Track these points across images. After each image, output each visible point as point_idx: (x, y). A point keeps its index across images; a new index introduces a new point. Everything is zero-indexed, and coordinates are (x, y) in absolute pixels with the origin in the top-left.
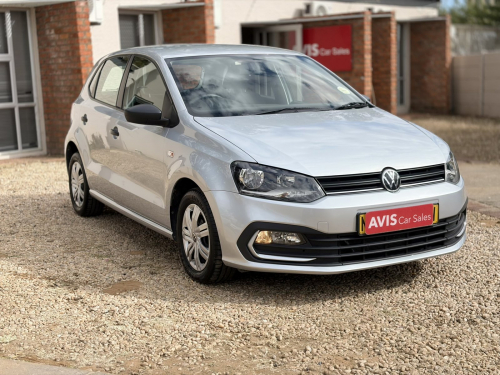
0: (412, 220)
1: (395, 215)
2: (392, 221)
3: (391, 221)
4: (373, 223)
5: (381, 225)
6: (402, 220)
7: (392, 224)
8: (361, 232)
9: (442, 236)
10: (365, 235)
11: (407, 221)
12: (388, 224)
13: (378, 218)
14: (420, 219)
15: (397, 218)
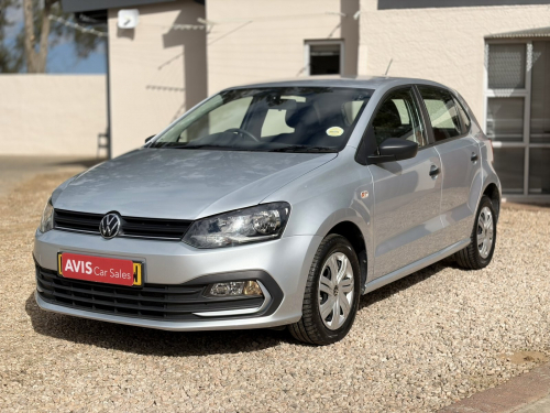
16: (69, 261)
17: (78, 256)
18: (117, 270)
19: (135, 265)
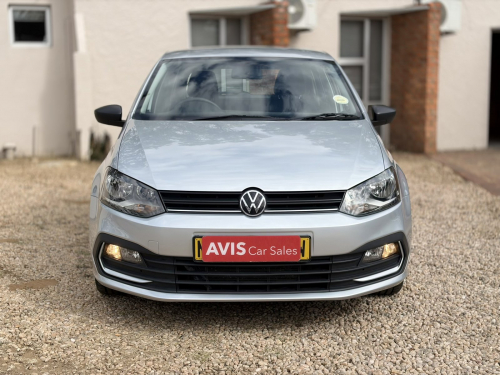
0: (268, 252)
1: (244, 244)
2: (241, 250)
3: (236, 250)
4: (212, 249)
5: (224, 252)
6: (253, 251)
7: (238, 253)
8: (197, 258)
9: (325, 276)
10: (201, 262)
11: (261, 252)
12: (233, 253)
13: (220, 244)
14: (280, 252)
15: (246, 247)
16: (212, 245)
17: (223, 238)
18: (279, 246)
19: (302, 239)
